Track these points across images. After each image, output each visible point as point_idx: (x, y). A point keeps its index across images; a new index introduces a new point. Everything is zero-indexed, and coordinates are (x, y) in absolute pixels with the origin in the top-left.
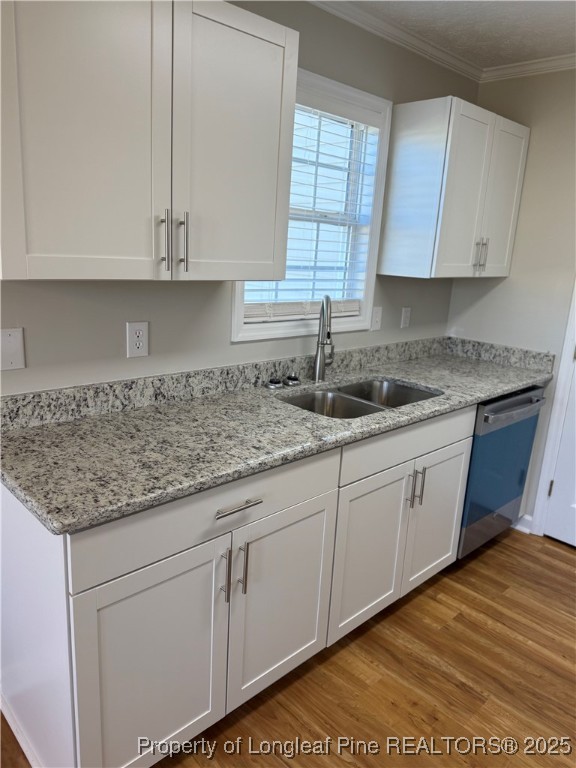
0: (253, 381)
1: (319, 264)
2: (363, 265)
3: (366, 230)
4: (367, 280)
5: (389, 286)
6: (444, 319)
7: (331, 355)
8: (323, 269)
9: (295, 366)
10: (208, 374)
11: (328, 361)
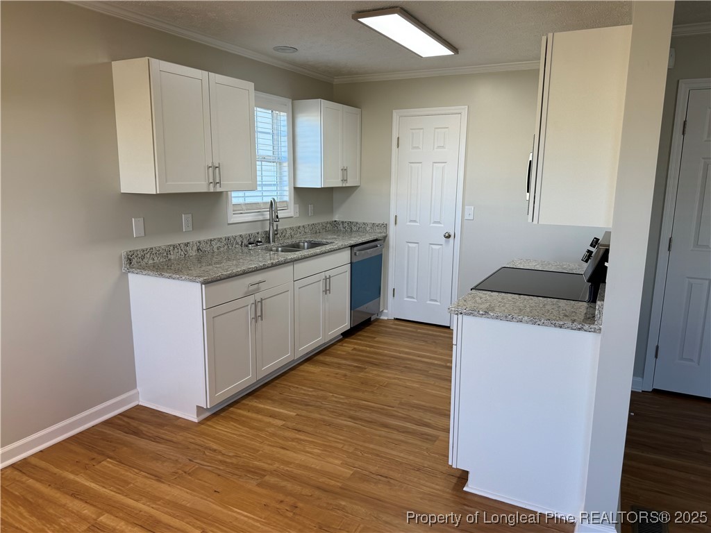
0: (240, 243)
1: (264, 183)
2: (287, 183)
3: (286, 164)
4: (290, 191)
5: (301, 193)
6: (331, 210)
7: (277, 230)
8: (266, 185)
9: (259, 236)
10: (220, 240)
11: (276, 232)
